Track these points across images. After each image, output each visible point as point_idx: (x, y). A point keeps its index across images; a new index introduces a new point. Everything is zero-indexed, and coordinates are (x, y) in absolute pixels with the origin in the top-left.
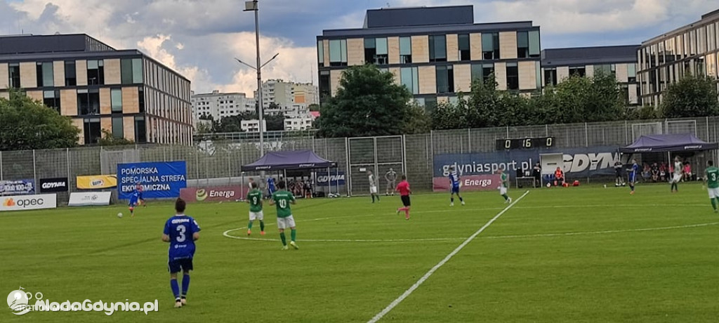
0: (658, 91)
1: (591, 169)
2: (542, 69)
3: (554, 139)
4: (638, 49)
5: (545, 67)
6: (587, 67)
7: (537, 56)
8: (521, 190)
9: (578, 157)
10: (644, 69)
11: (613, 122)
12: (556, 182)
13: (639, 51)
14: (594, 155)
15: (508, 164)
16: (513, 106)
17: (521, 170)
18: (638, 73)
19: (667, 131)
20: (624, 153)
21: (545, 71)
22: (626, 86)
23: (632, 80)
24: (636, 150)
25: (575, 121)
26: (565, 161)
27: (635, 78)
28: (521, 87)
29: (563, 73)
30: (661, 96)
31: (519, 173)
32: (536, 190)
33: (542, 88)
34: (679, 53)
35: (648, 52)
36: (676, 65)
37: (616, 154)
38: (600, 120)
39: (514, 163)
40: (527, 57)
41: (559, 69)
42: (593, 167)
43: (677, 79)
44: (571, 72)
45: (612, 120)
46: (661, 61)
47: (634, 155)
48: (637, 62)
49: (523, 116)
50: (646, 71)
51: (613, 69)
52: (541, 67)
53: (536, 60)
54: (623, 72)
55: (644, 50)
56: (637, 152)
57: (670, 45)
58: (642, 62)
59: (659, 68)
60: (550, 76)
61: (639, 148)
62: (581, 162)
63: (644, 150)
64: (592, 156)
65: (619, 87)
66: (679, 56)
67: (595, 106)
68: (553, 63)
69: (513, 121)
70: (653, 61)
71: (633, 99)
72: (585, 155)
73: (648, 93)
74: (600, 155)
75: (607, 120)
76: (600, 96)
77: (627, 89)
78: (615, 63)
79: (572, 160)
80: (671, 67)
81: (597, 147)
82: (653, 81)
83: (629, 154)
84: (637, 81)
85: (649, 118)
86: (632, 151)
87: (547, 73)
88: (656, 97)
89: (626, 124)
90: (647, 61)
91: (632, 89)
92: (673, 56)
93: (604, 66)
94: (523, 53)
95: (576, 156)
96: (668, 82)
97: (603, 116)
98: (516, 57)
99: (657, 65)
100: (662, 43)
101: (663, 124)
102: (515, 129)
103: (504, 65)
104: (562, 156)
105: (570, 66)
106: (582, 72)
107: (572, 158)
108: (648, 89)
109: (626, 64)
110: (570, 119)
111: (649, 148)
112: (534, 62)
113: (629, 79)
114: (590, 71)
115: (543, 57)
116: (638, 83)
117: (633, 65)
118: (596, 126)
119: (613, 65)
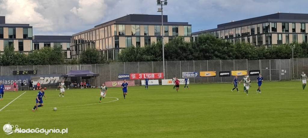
0: (78, 54)
1: (51, 83)
2: (33, 43)
3: (37, 71)
4: (71, 37)
5: (34, 42)
6: (51, 43)
7: (31, 38)
8: (23, 91)
9: (46, 78)
10: (73, 45)
11: (60, 65)
12: (37, 88)
13: (71, 38)
14: (52, 77)
15: (18, 81)
16: (21, 57)
17: (23, 83)
18: (71, 46)
19: (80, 69)
20: (64, 77)
21: (35, 44)
22: (66, 51)
23: (68, 49)
24: (68, 76)
25: (45, 64)
26: (41, 80)
27: (69, 48)
28: (24, 50)
29: (41, 45)
30: (79, 55)
31: (22, 84)
32: (29, 91)
33: (33, 50)
34: (86, 40)
35: (75, 39)
36: (85, 44)
37: (61, 77)
38: (55, 64)
39: (20, 80)
40: (27, 38)
41: (40, 44)
42: (52, 82)
43: (85, 49)
44: (45, 45)
45: (60, 64)
46: (79, 42)
47: (68, 78)
48: (70, 42)
49: (25, 61)
50: (74, 46)
51: (61, 45)
52: (33, 42)
53: (31, 40)
54: (65, 46)
55: (73, 38)
56: (69, 77)
57: (83, 37)
58: (72, 42)
59: (78, 45)
60: (36, 46)
61: (70, 75)
62: (47, 80)
63: (72, 76)
64: (52, 78)
65: (63, 52)
66: (86, 41)
67: (53, 59)
68: (38, 41)
69: (20, 63)
70: (76, 42)
71: (69, 56)
72: (49, 78)
73: (74, 54)
74: (55, 78)
75: (58, 64)
76: (56, 55)
77: (66, 52)
78: (62, 42)
79: (44, 80)
80: (83, 45)
81: (53, 74)
82: (76, 50)
83: (66, 77)
84: (70, 49)
85: (74, 64)
86: (67, 76)
87: (35, 45)
88: (77, 56)
89: (65, 66)
90: (74, 42)
91: (68, 52)
92: (84, 41)
93: (58, 43)
94: (25, 37)
95: (45, 78)
96: (82, 50)
97: (56, 62)
98: (22, 38)
99: (78, 44)
100: (80, 36)
101: (79, 66)
102: (22, 66)
103: (18, 41)
104: (40, 78)
105: (44, 42)
106: (49, 45)
107: (43, 79)
108: (74, 53)
109: (66, 43)
110: (44, 64)
111: (74, 75)
112: (30, 40)
113: (67, 48)
114: (52, 45)
115: (34, 38)
116: (71, 50)
117: (69, 43)
118: (53, 66)
119: (61, 43)
